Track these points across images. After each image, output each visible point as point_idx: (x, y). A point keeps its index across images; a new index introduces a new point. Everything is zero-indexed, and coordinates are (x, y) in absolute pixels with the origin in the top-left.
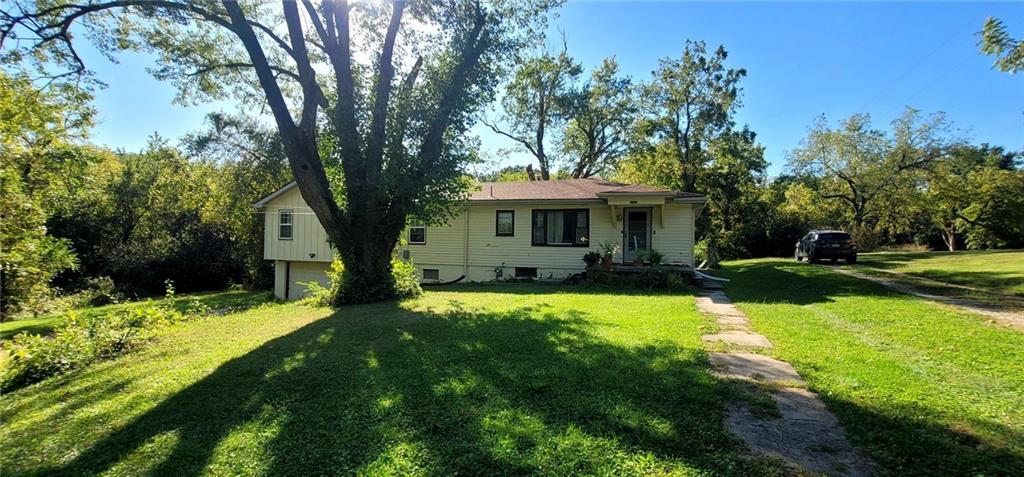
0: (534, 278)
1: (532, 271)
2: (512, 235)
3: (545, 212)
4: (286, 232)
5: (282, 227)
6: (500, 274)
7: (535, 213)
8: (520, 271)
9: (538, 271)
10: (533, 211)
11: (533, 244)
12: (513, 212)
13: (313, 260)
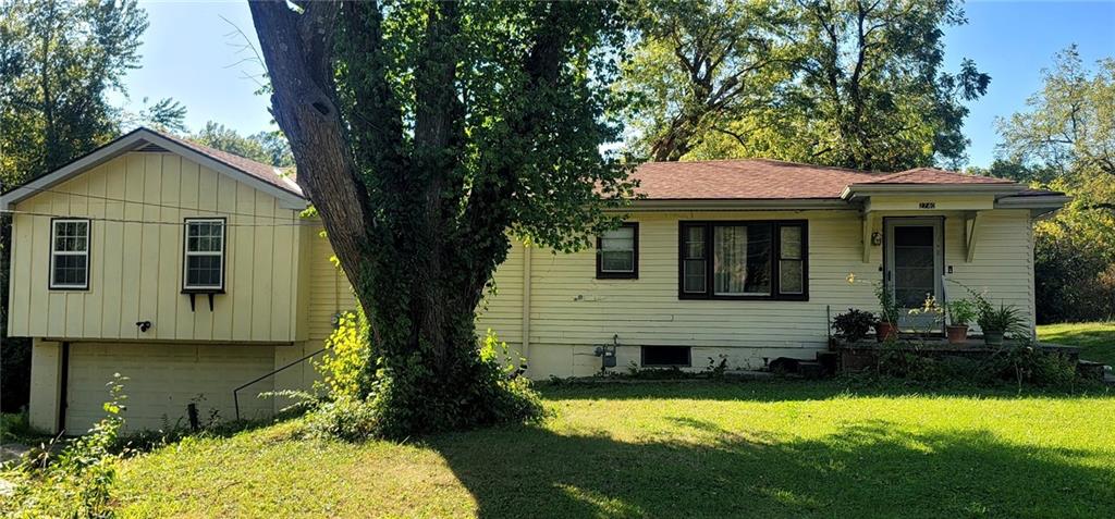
0: (685, 370)
1: (680, 354)
2: (635, 275)
3: (709, 228)
4: (70, 272)
5: (59, 258)
6: (610, 361)
7: (684, 227)
8: (652, 353)
9: (693, 353)
10: (682, 224)
11: (683, 296)
12: (635, 226)
13: (144, 336)
